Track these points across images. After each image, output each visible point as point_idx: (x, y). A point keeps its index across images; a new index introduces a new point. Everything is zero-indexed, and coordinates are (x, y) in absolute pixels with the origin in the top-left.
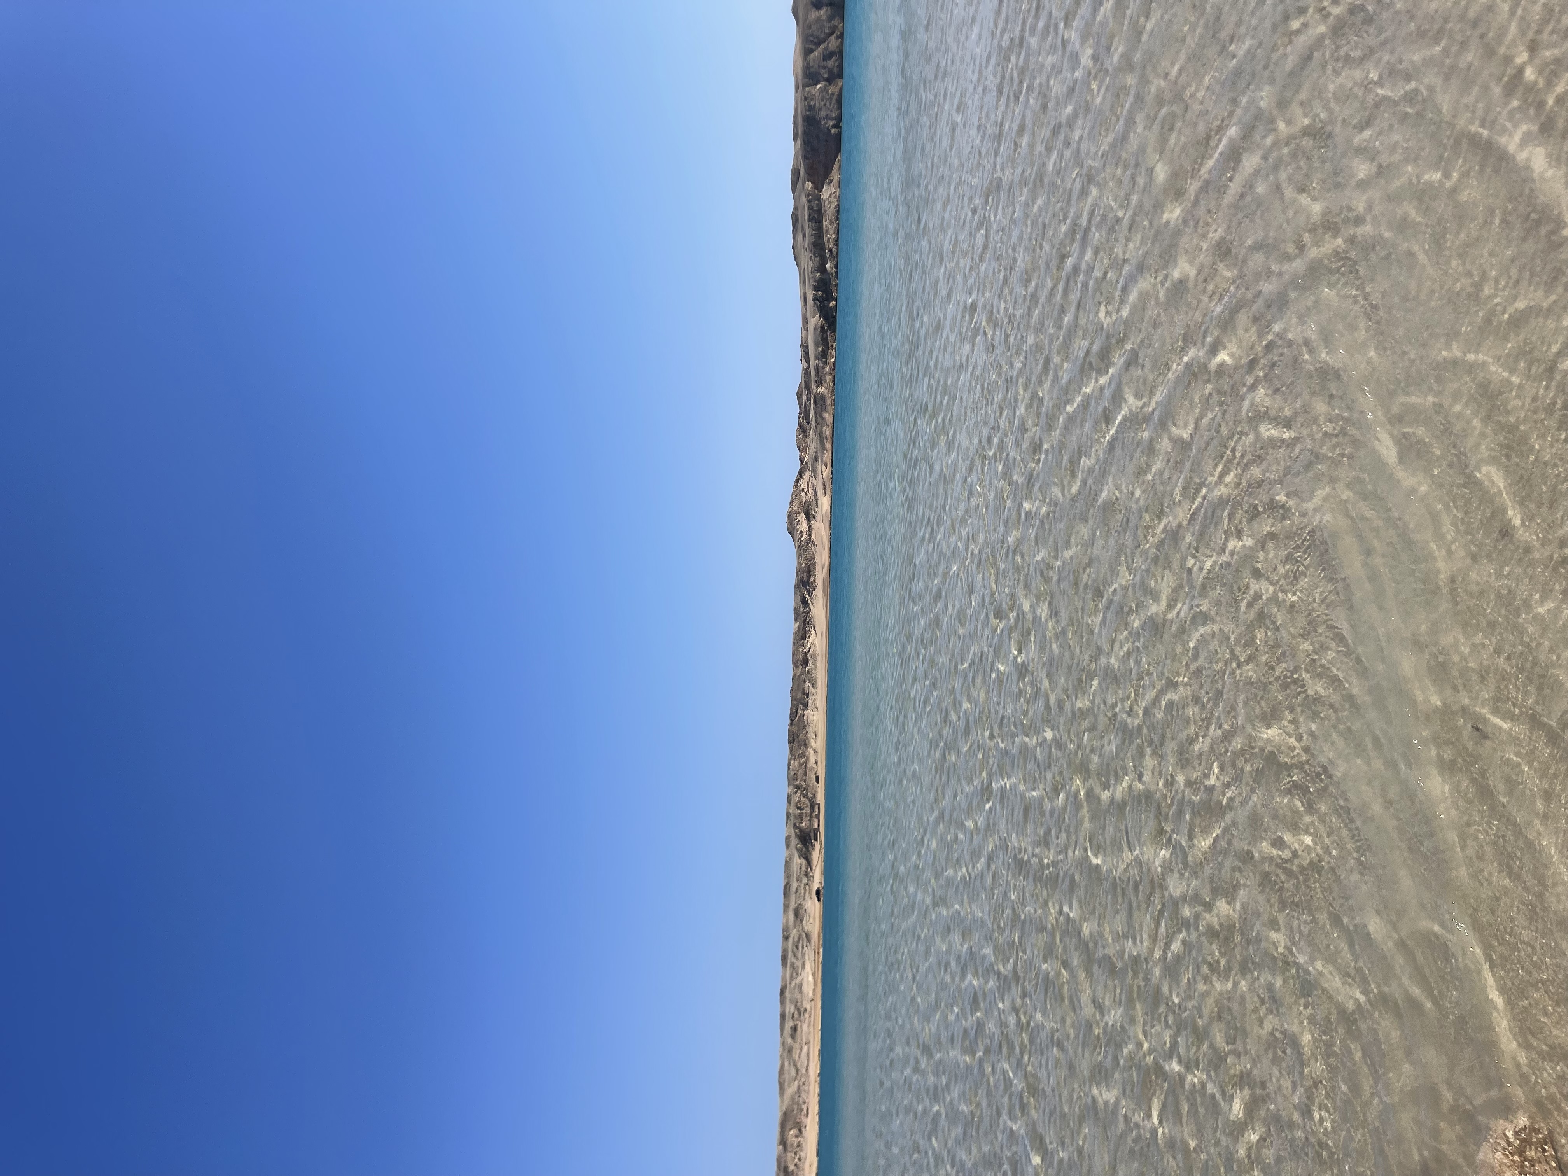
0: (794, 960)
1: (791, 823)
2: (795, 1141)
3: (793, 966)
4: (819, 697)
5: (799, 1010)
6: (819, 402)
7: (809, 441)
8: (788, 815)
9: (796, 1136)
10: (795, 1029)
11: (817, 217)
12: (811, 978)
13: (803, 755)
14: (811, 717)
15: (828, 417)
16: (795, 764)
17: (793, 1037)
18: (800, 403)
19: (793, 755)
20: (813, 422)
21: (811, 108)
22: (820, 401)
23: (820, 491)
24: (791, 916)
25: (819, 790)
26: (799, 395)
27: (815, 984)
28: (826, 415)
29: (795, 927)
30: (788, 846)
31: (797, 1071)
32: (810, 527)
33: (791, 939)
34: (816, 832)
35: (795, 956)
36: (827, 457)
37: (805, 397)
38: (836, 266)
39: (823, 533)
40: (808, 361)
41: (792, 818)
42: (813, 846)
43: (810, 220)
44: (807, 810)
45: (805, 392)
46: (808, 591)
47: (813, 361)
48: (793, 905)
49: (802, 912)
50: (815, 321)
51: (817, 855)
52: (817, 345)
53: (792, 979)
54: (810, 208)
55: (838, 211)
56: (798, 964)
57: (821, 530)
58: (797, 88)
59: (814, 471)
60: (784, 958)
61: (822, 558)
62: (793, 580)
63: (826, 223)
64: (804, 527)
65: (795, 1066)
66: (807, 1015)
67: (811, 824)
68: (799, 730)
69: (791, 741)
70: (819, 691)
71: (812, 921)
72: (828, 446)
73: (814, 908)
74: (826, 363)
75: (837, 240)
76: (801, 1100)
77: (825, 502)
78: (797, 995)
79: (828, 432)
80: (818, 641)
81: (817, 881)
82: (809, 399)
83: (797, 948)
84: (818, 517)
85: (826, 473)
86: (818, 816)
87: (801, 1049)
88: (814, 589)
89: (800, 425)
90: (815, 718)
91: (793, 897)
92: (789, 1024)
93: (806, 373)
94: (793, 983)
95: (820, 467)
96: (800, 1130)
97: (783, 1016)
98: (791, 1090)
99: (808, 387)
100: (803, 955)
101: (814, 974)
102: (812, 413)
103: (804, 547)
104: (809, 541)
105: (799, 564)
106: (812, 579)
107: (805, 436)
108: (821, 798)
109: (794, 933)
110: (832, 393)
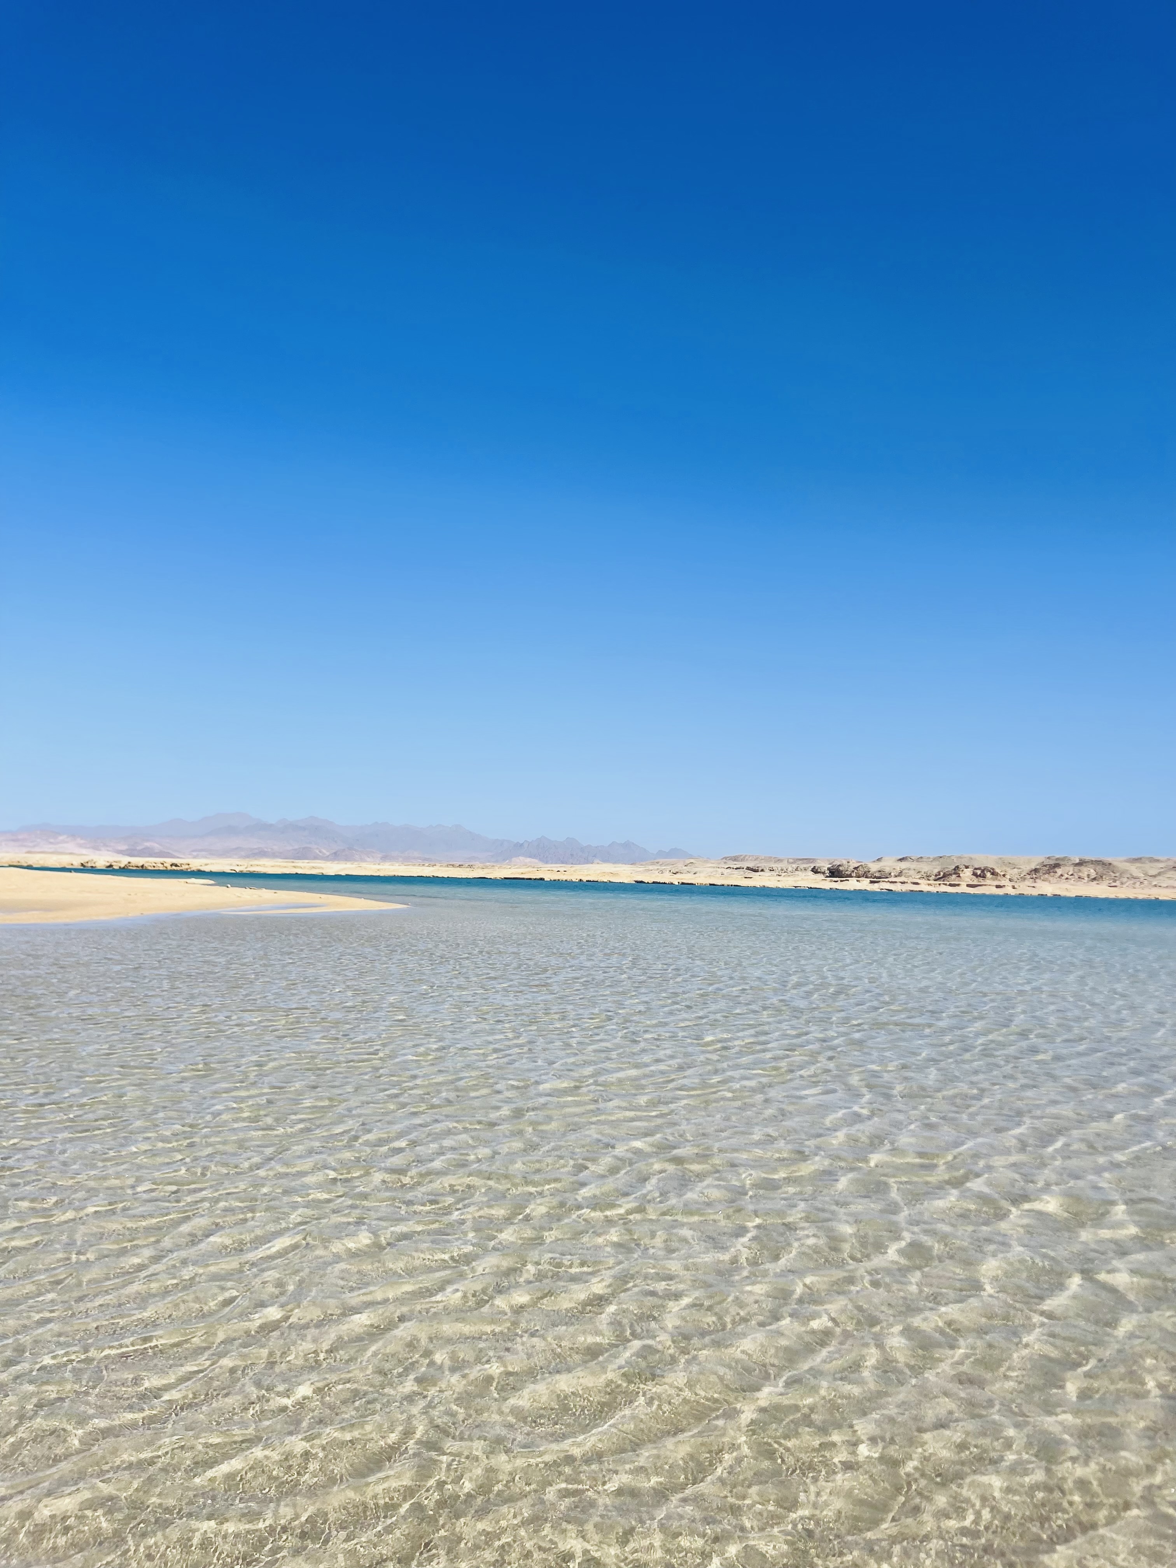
2: (1084, 874)
9: (1088, 876)
31: (1154, 876)
65: (1159, 874)
76: (1125, 880)
96: (1094, 879)
98: (1134, 869)
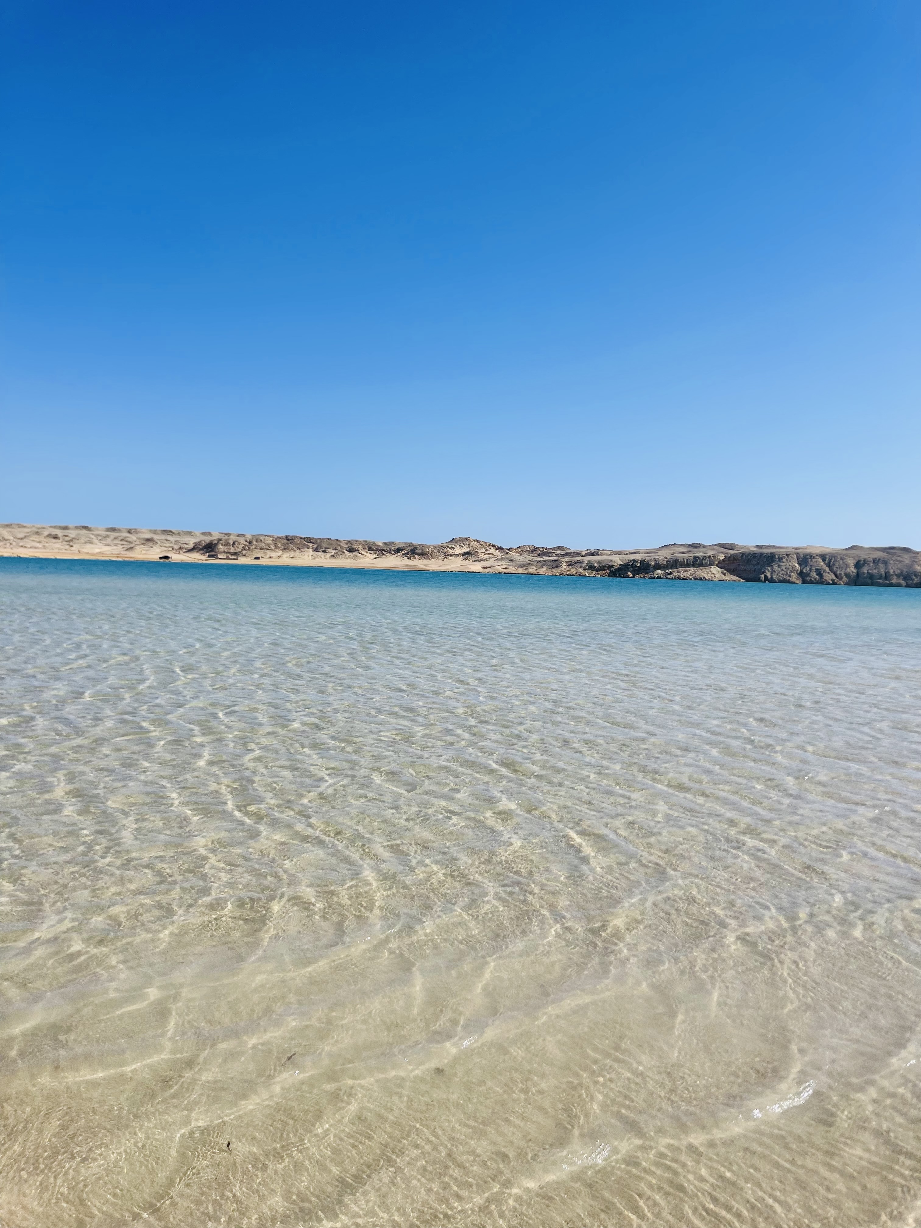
0: (112, 537)
1: (222, 536)
3: (107, 537)
4: (323, 560)
5: (71, 541)
6: (554, 564)
7: (525, 555)
8: (228, 534)
10: (56, 537)
11: (697, 563)
12: (97, 551)
13: (276, 546)
14: (307, 554)
15: (543, 571)
16: (269, 541)
17: (49, 536)
18: (554, 549)
19: (276, 540)
20: (539, 559)
21: (780, 559)
22: (556, 564)
23: (486, 564)
24: (148, 536)
25: (249, 559)
26: (560, 548)
27: (93, 554)
28: (544, 569)
29: (139, 538)
30: (203, 534)
31: (22, 539)
32: (458, 555)
33: (128, 535)
34: (214, 556)
35: (115, 538)
36: (512, 570)
37: (559, 552)
38: (659, 578)
39: (452, 566)
40: (586, 555)
41: (226, 537)
42: (204, 554)
43: (695, 557)
44: (232, 550)
45: (563, 552)
46: (407, 553)
47: (586, 559)
48: (156, 537)
49: (150, 544)
50: (617, 561)
51: (198, 557)
52: (599, 562)
53: (97, 536)
54: (704, 558)
55: (701, 579)
56: (109, 541)
57: (455, 564)
58: (796, 549)
59: (502, 559)
60: (113, 530)
61: (433, 565)
62: (416, 542)
63: (692, 570)
64: (458, 550)
65: (25, 537)
66: (67, 547)
67: (221, 553)
68: (297, 544)
69: (287, 538)
70: (328, 560)
71: (144, 552)
72: (521, 570)
73: (154, 554)
74: (585, 569)
75: (679, 578)
77: (476, 567)
78: (83, 540)
79: (532, 570)
80: (367, 560)
81: (176, 557)
82: (557, 555)
83: (122, 540)
84: (465, 562)
85: (500, 569)
86: (227, 558)
87: (39, 542)
88: (410, 559)
89: (536, 549)
90: (306, 557)
91: (163, 537)
92: (60, 533)
93: (578, 554)
94: (93, 537)
95: (505, 564)
97: (66, 528)
98: (5, 533)
99: (566, 555)
100: (116, 545)
101: (100, 553)
102: (546, 558)
103: (443, 551)
104: (447, 555)
105: (429, 547)
106: (416, 556)
107: (529, 552)
108: (242, 561)
109: (133, 538)
110: (561, 574)
